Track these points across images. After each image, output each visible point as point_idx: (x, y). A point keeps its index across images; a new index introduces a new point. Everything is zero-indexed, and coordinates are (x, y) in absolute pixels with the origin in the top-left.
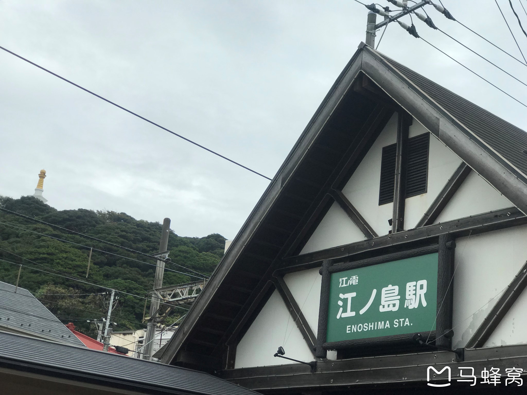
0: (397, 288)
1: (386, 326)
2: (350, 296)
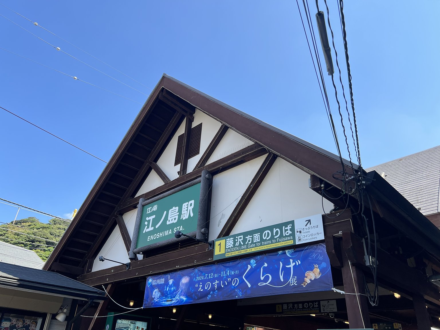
0: (177, 208)
1: (169, 233)
2: (151, 218)
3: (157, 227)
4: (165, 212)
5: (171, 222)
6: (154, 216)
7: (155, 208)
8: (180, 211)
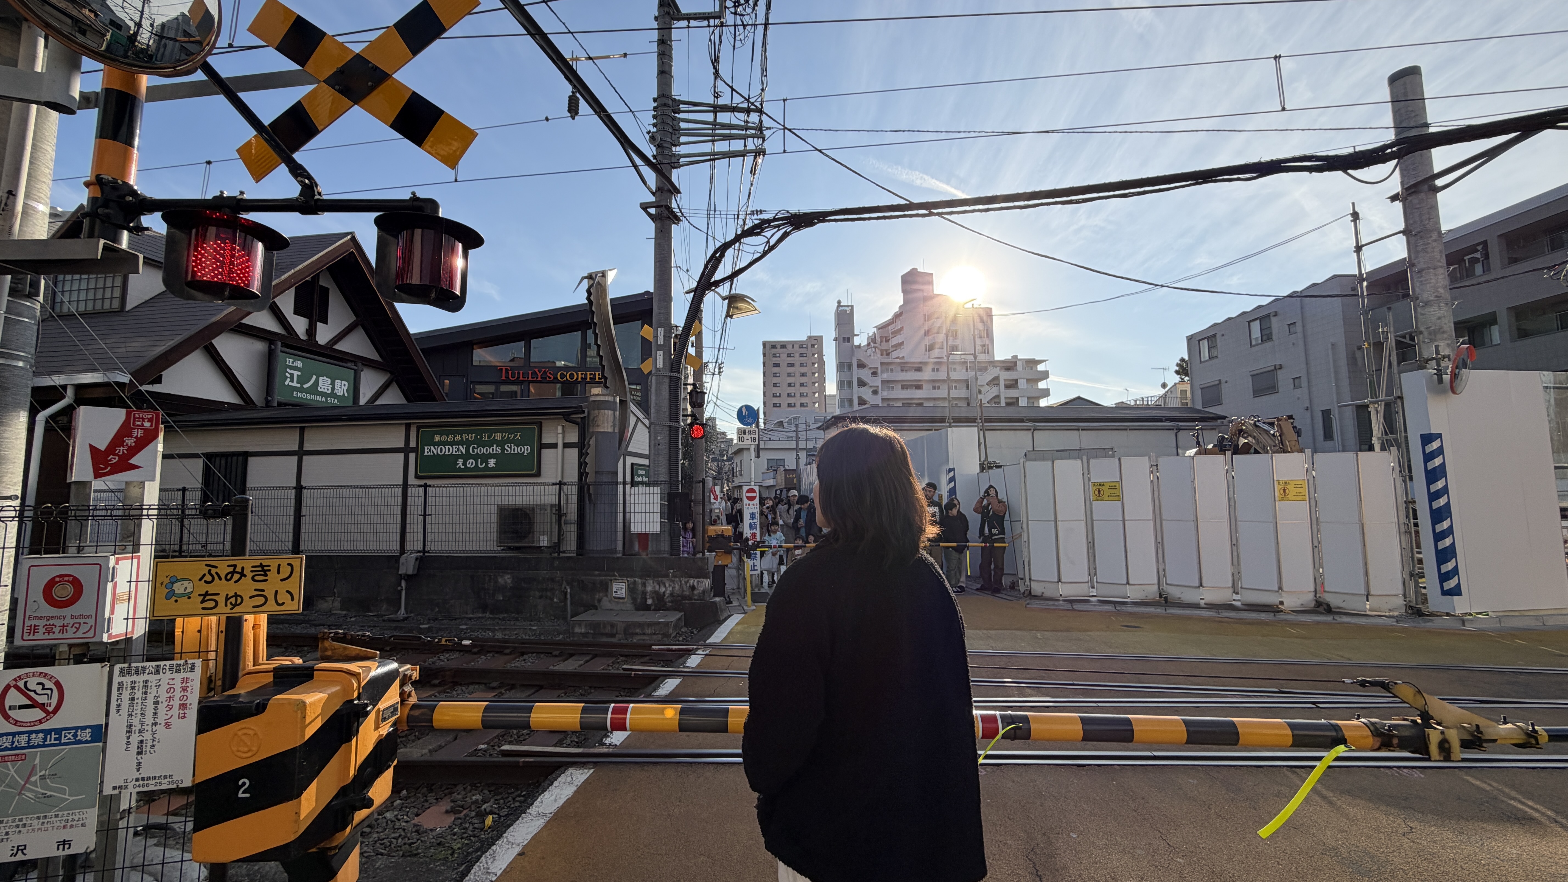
3: (305, 386)
4: (314, 377)
5: (322, 390)
6: (299, 373)
7: (299, 364)
8: (333, 384)
